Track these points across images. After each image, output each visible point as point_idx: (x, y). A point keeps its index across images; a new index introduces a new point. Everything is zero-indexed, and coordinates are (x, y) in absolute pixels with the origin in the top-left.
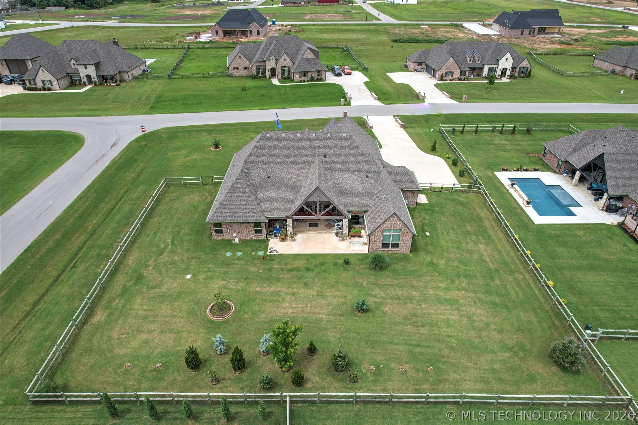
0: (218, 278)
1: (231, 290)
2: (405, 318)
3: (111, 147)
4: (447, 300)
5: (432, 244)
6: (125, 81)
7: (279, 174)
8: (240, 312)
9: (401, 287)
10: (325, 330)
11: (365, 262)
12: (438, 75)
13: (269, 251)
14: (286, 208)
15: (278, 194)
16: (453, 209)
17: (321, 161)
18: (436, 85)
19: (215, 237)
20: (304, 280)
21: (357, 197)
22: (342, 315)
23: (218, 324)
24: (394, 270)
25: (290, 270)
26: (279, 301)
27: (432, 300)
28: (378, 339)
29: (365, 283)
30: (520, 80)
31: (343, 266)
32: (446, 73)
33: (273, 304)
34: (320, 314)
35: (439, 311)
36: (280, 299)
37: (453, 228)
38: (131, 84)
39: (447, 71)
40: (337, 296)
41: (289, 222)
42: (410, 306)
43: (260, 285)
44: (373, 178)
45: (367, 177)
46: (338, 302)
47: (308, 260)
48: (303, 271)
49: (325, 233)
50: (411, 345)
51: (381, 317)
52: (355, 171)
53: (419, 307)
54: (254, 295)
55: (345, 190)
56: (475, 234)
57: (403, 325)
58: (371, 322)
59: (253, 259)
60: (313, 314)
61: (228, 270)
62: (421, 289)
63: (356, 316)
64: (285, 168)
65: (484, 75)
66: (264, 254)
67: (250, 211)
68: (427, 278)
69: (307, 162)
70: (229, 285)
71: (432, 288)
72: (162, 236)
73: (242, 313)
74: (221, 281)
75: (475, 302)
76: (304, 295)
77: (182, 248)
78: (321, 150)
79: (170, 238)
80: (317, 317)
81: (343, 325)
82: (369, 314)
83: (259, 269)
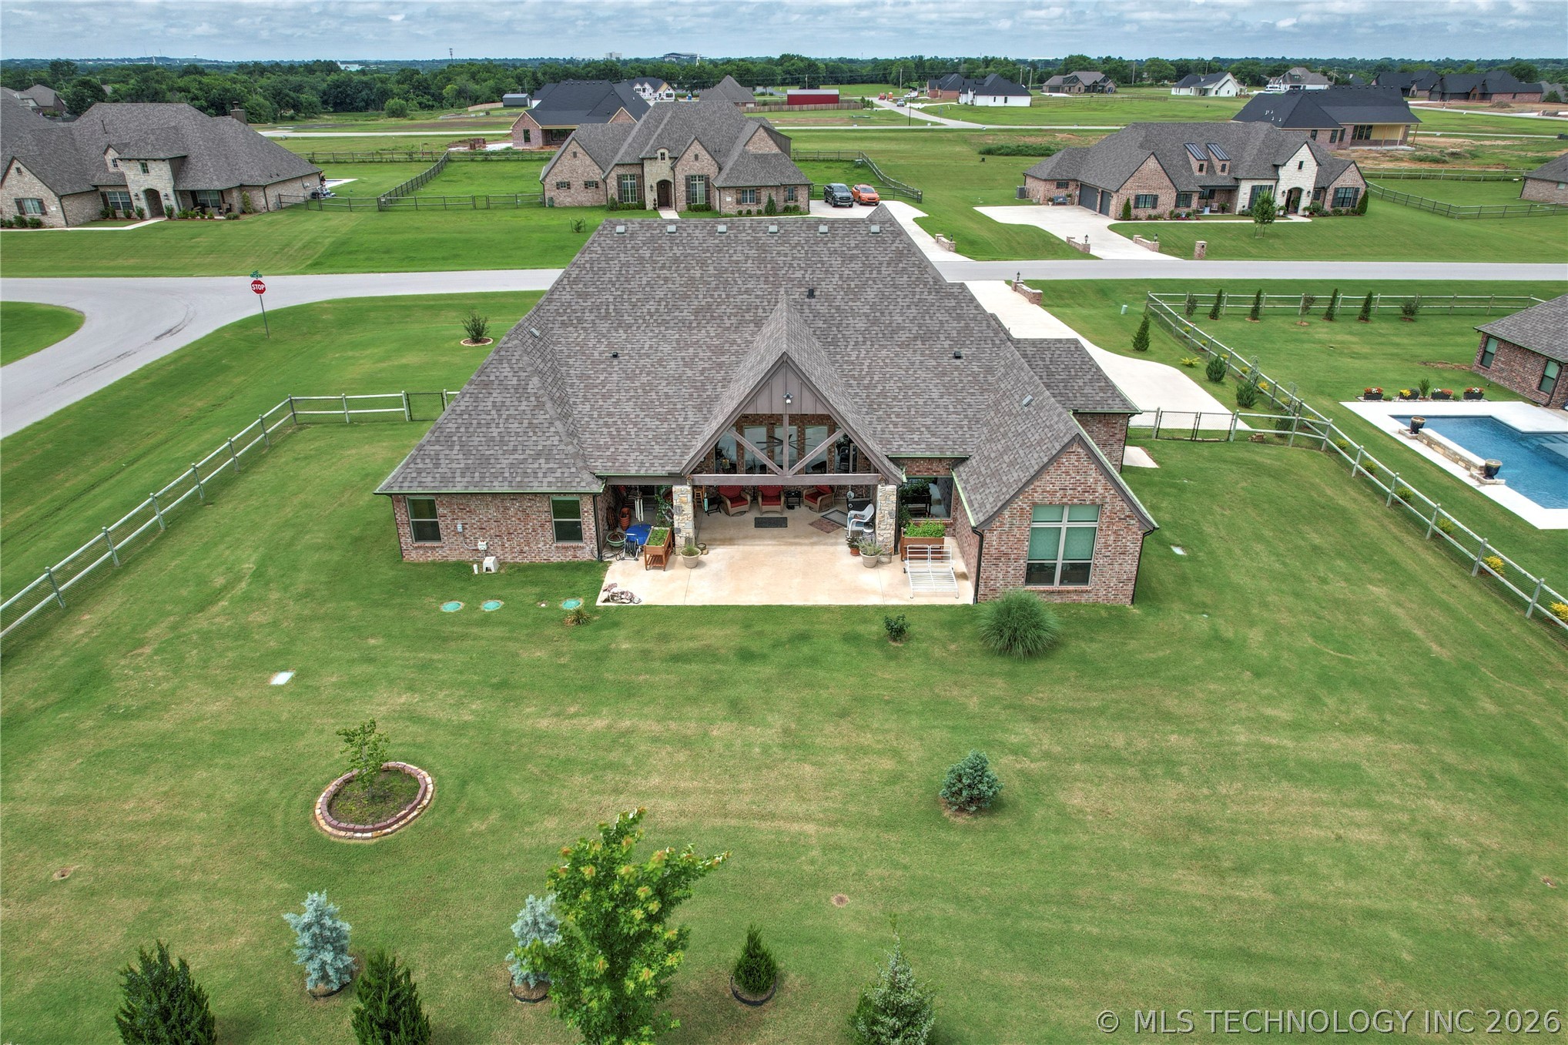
0: (391, 682)
1: (435, 724)
2: (1160, 837)
3: (157, 338)
4: (1312, 768)
5: (1201, 580)
6: (255, 211)
7: (651, 347)
8: (453, 811)
9: (1119, 716)
10: (816, 885)
11: (968, 630)
12: (1115, 204)
13: (603, 595)
14: (671, 448)
15: (646, 407)
16: (1244, 484)
17: (797, 306)
18: (1111, 228)
19: (414, 554)
20: (732, 693)
21: (924, 415)
22: (890, 826)
23: (347, 856)
24: (1083, 660)
25: (677, 658)
26: (624, 766)
27: (1254, 766)
28: (1057, 926)
29: (973, 704)
30: (1339, 220)
31: (880, 643)
32: (1138, 198)
33: (596, 778)
34: (794, 818)
35: (1292, 809)
36: (629, 761)
37: (1259, 538)
38: (269, 218)
39: (1141, 192)
40: (864, 750)
41: (682, 495)
42: (1172, 790)
43: (554, 709)
44: (979, 360)
45: (958, 357)
46: (870, 772)
47: (748, 626)
48: (726, 661)
49: (813, 544)
50: (1208, 954)
51: (1056, 831)
52: (915, 338)
53: (1205, 791)
54: (521, 746)
55: (883, 394)
56: (1340, 555)
57: (1156, 864)
58: (1016, 852)
59: (541, 621)
60: (762, 817)
61: (435, 657)
62: (1201, 726)
63: (949, 827)
64: (672, 328)
65: (1239, 208)
66: (586, 606)
67: (539, 455)
68: (1212, 687)
69: (748, 310)
70: (430, 709)
71: (1242, 721)
72: (227, 552)
73: (459, 813)
74: (400, 695)
75: (1431, 777)
76: (729, 746)
77: (286, 589)
78: (799, 274)
79: (253, 559)
80: (779, 833)
81: (896, 865)
82: (1003, 821)
83: (559, 654)
